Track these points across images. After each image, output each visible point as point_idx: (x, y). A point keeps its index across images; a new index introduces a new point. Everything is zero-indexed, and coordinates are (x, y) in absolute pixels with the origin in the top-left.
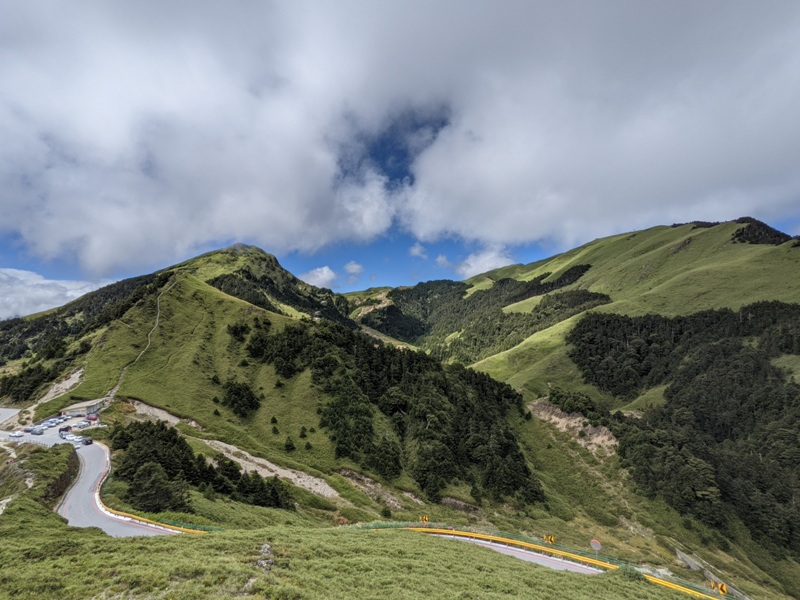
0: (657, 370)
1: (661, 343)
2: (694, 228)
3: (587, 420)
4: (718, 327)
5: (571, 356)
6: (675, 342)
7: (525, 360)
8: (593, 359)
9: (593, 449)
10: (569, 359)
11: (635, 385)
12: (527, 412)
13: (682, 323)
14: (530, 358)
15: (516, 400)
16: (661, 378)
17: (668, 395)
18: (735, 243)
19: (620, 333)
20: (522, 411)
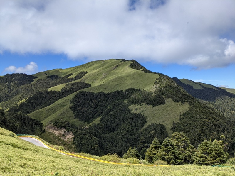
0: (100, 111)
1: (102, 102)
2: (121, 61)
3: (66, 130)
4: (119, 96)
5: (71, 108)
6: (107, 101)
7: (53, 110)
8: (79, 109)
9: (66, 140)
10: (70, 109)
11: (92, 117)
12: (43, 129)
13: (109, 95)
14: (55, 110)
15: (39, 126)
16: (100, 114)
17: (101, 120)
18: (129, 68)
19: (90, 99)
20: (41, 130)
